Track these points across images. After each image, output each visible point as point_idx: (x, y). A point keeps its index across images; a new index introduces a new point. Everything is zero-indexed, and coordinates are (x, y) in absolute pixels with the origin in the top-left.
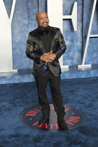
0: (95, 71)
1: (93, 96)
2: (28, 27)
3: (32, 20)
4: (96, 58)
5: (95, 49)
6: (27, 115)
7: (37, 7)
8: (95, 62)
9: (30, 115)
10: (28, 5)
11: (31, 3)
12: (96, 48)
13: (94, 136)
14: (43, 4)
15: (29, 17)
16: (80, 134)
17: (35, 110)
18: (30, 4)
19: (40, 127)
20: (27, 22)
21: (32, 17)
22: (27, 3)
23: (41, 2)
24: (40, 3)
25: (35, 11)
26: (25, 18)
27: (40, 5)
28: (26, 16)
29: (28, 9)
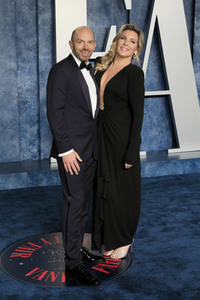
0: (154, 164)
1: (148, 215)
2: (16, 75)
3: (24, 61)
4: (156, 137)
5: (155, 121)
6: (14, 255)
7: (35, 35)
8: (155, 147)
9: (20, 255)
10: (15, 31)
11: (22, 26)
12: (156, 117)
13: (149, 294)
14: (48, 28)
15: (18, 54)
16: (121, 292)
17: (30, 246)
18: (20, 28)
19: (40, 279)
20: (13, 65)
21: (24, 55)
22: (15, 26)
23: (44, 24)
24: (40, 26)
25: (31, 42)
26: (10, 57)
27: (40, 31)
28: (13, 52)
29: (16, 39)
